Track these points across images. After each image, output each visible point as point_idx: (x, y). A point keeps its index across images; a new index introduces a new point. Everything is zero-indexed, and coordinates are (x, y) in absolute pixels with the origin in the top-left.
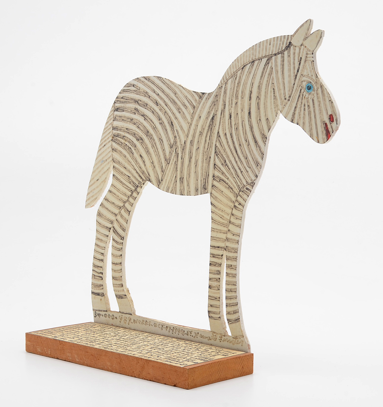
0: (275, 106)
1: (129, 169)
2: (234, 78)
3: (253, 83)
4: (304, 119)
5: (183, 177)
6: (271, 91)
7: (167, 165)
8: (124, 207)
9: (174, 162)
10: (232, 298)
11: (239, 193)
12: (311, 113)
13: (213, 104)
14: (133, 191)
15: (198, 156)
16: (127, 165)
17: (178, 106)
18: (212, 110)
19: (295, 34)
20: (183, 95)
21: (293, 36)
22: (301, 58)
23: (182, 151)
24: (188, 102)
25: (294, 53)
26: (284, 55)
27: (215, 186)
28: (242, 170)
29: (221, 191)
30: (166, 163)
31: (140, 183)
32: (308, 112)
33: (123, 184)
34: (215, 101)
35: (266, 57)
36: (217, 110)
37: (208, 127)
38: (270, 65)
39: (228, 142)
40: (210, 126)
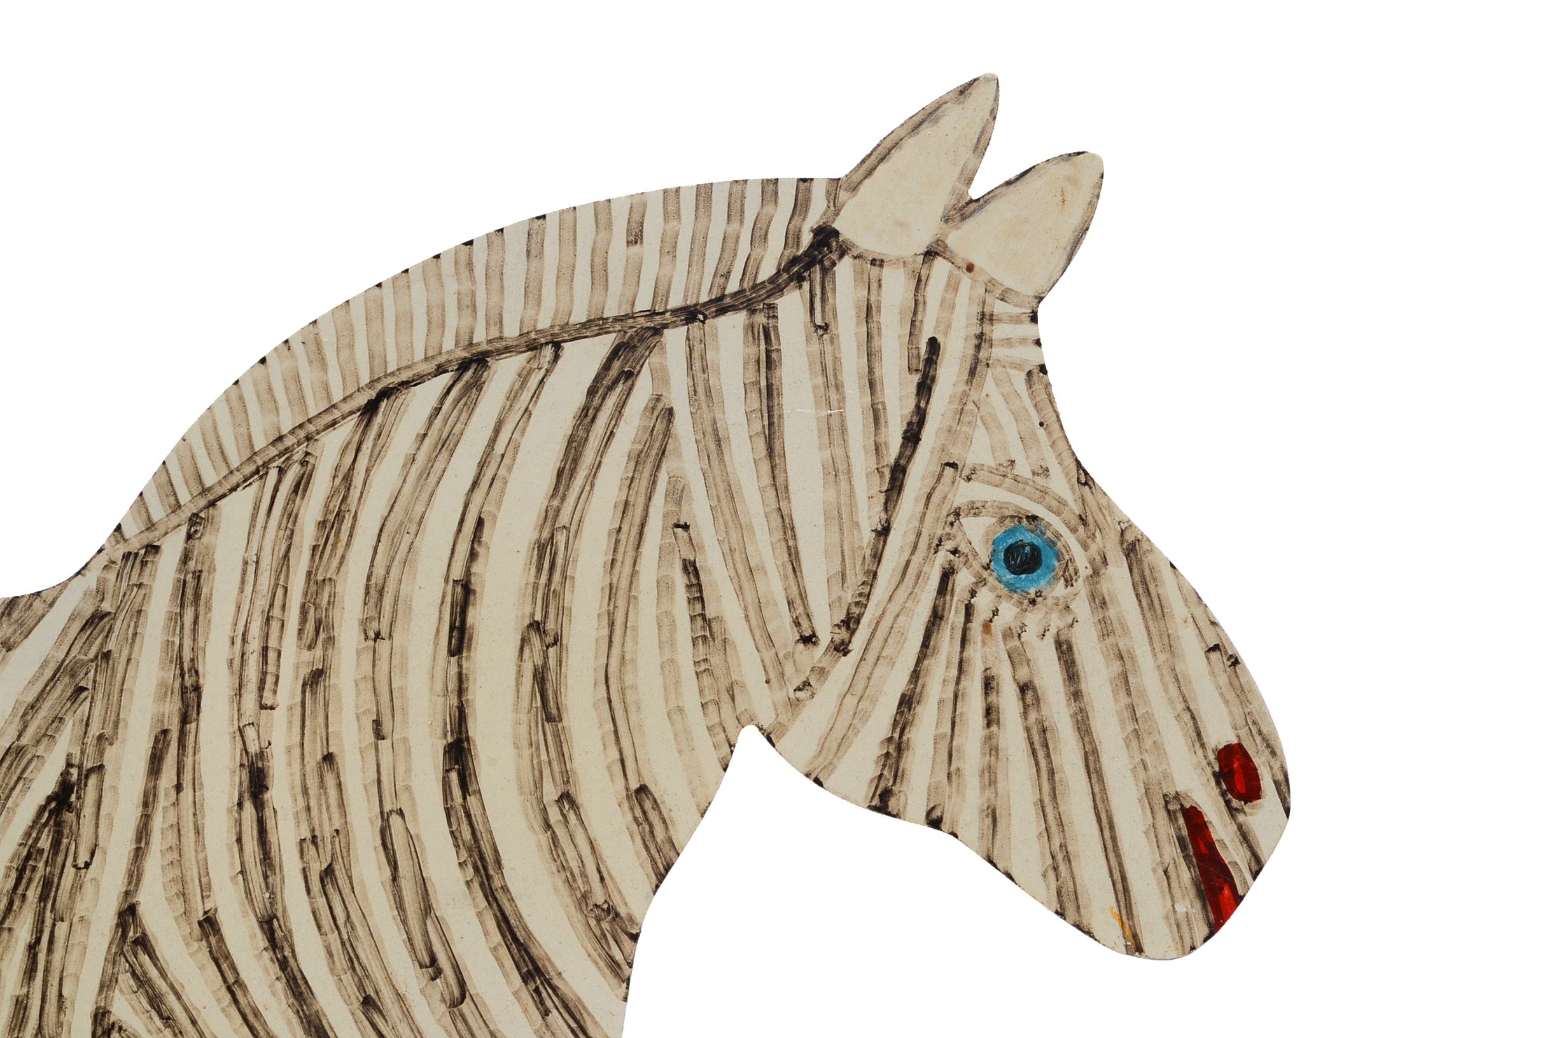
0: (709, 696)
2: (279, 481)
3: (480, 523)
4: (992, 782)
6: (664, 586)
12: (1048, 735)
13: (63, 687)
18: (47, 735)
19: (870, 173)
21: (854, 188)
22: (933, 344)
25: (869, 312)
26: (775, 317)
32: (1028, 730)
34: (83, 664)
35: (603, 331)
36: (108, 731)
37: (7, 876)
38: (643, 388)
39: (235, 988)
40: (34, 868)
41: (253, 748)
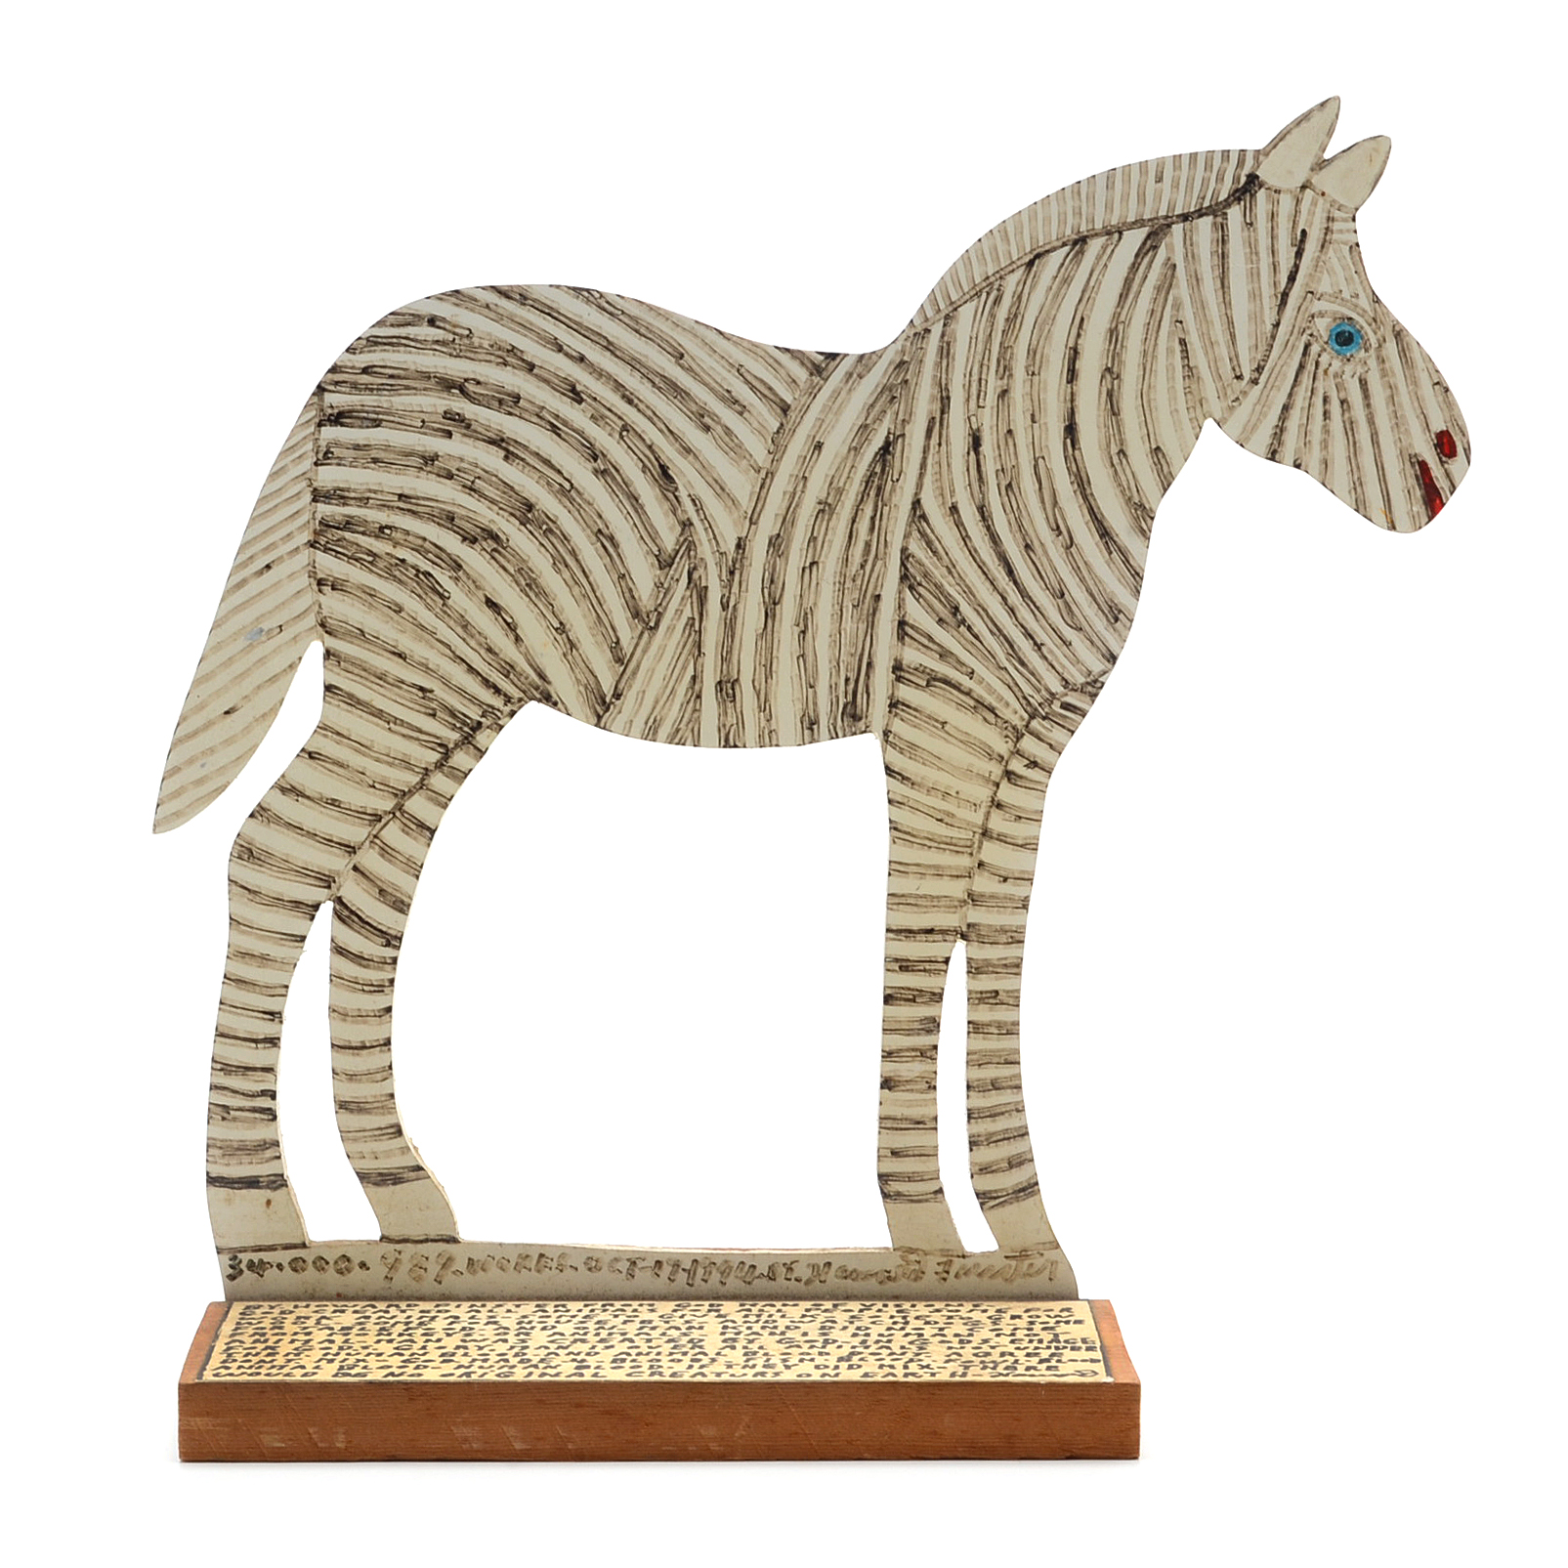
0: (1190, 404)
1: (424, 661)
2: (987, 299)
3: (1082, 319)
4: (1326, 447)
5: (736, 677)
6: (1170, 351)
7: (646, 635)
8: (398, 814)
9: (684, 620)
10: (999, 1111)
11: (1029, 723)
12: (1354, 425)
13: (886, 397)
14: (451, 746)
15: (812, 596)
16: (406, 643)
17: (696, 403)
18: (879, 419)
19: (1275, 147)
20: (723, 362)
21: (1267, 155)
22: (1304, 232)
23: (724, 578)
24: (753, 388)
25: (1273, 216)
26: (1227, 219)
27: (904, 704)
28: (1041, 636)
29: (937, 721)
30: (640, 628)
31: (488, 710)
32: (1344, 422)
33: (389, 723)
34: (895, 385)
35: (1143, 226)
36: (907, 418)
37: (861, 484)
38: (1162, 253)
39: (966, 539)
40: (873, 481)
41: (974, 427)
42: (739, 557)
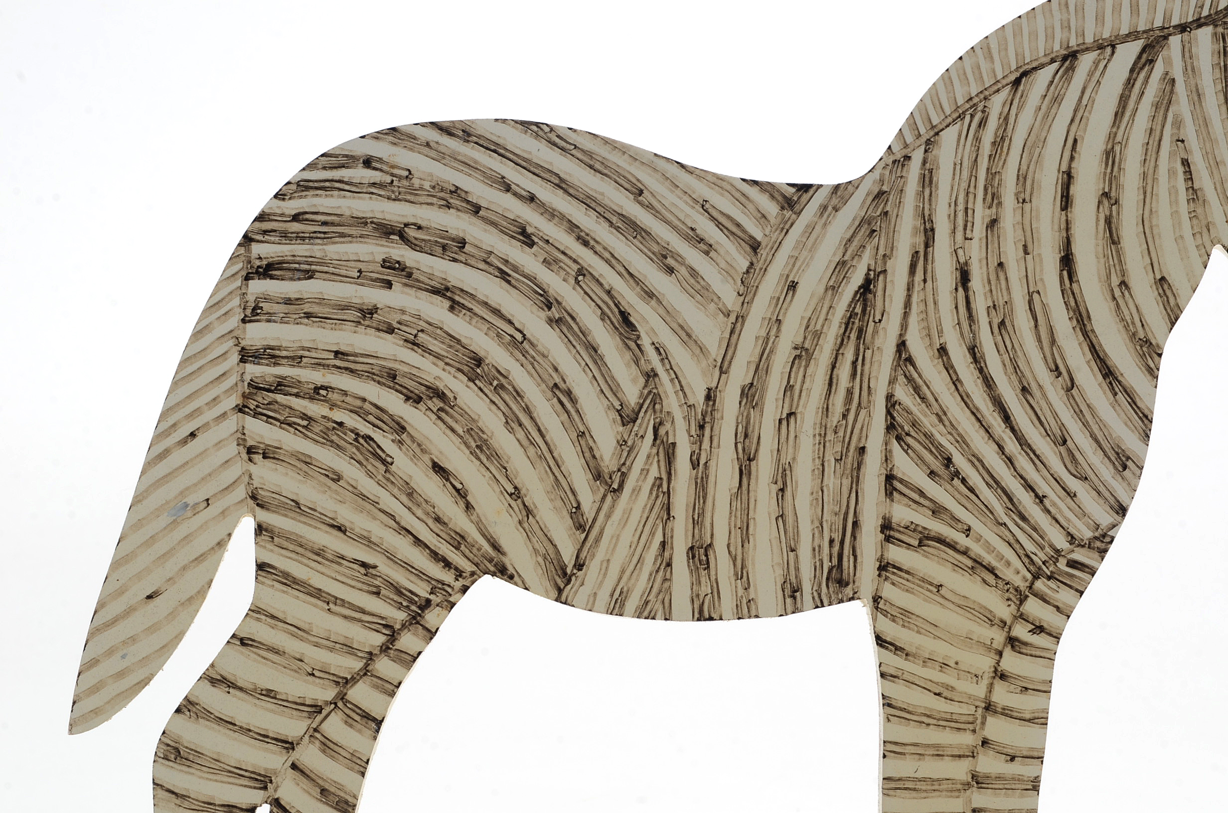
0: (1196, 230)
1: (365, 534)
2: (971, 121)
3: (1075, 141)
5: (709, 542)
6: (1172, 172)
7: (609, 498)
8: (340, 704)
9: (650, 480)
11: (1032, 583)
13: (865, 230)
14: (398, 626)
15: (791, 450)
16: (346, 514)
17: (658, 243)
18: (858, 255)
20: (686, 198)
23: (693, 433)
24: (719, 225)
27: (894, 567)
28: (1043, 488)
29: (931, 584)
30: (602, 490)
31: (438, 586)
33: (328, 604)
34: (874, 218)
35: (1137, 38)
36: (888, 253)
37: (840, 327)
38: (1159, 68)
39: (957, 383)
40: (853, 323)
41: (962, 260)
42: (709, 409)
